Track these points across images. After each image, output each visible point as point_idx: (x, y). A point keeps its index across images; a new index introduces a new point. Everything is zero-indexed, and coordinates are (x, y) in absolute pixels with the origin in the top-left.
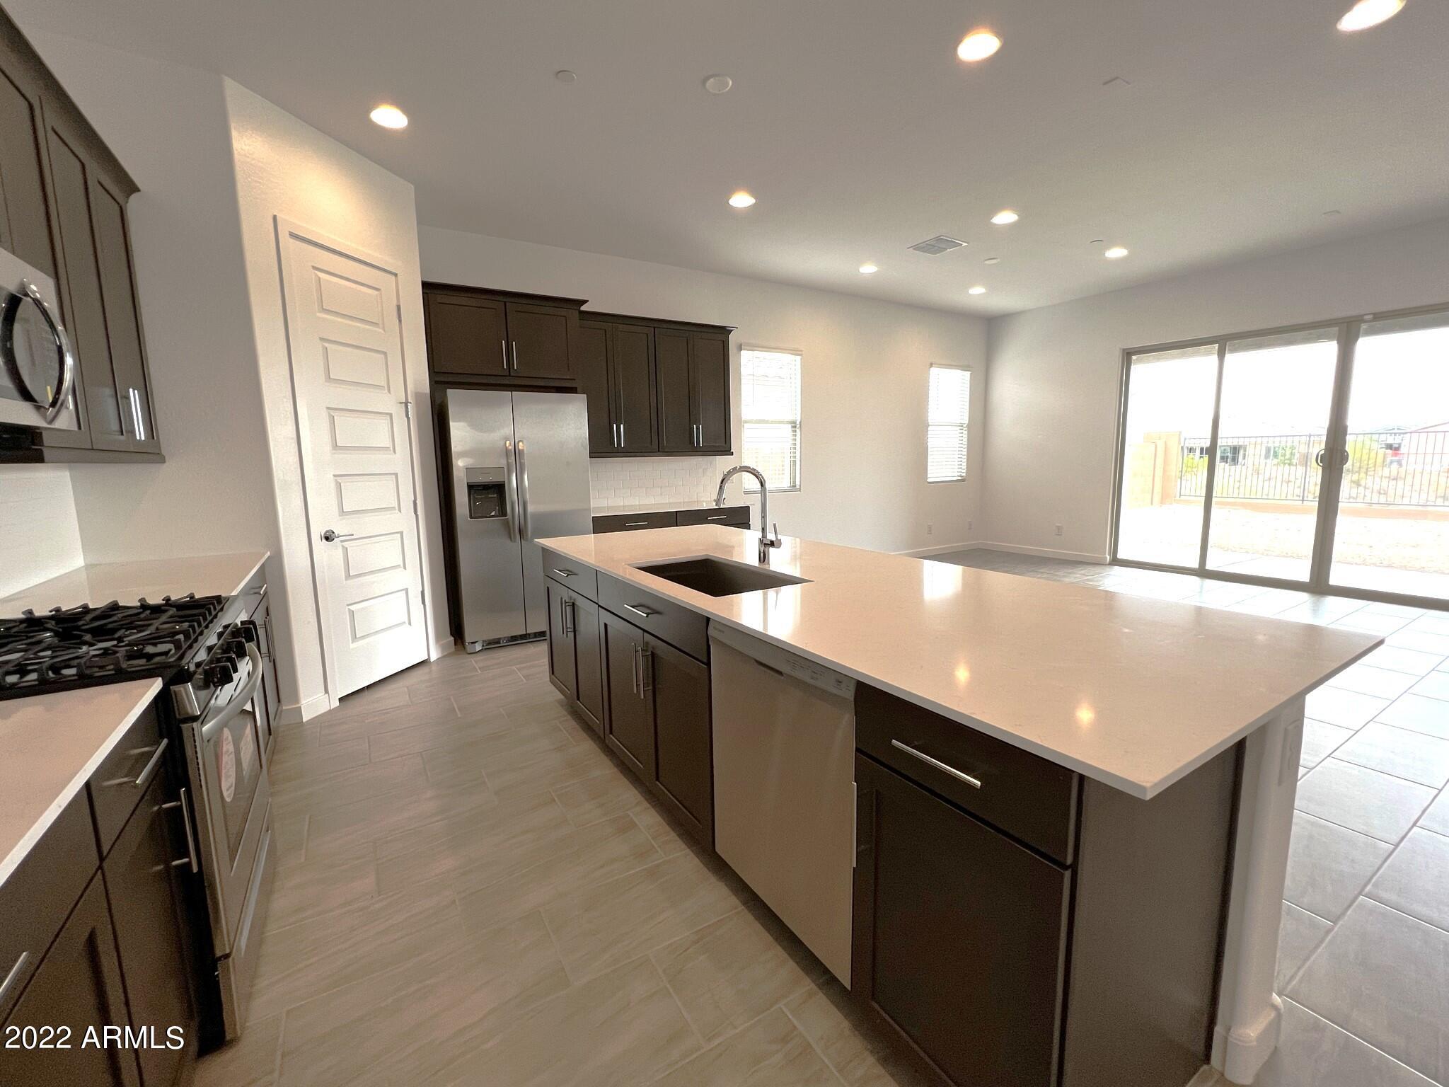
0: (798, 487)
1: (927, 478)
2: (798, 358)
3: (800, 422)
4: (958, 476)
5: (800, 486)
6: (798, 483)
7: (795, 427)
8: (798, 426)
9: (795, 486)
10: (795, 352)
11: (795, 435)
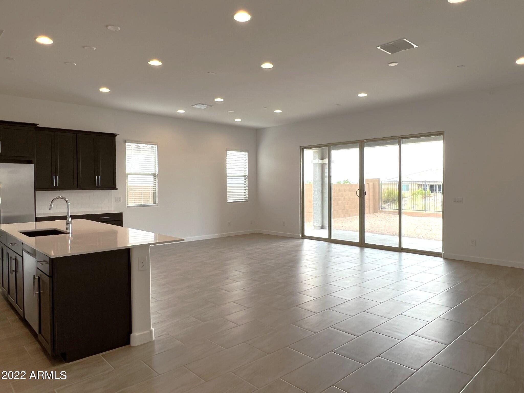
0: (157, 204)
1: (227, 200)
2: (156, 146)
3: (158, 175)
4: (244, 199)
5: (158, 204)
6: (157, 202)
7: (156, 177)
8: (157, 176)
9: (156, 204)
10: (155, 144)
11: (156, 181)
